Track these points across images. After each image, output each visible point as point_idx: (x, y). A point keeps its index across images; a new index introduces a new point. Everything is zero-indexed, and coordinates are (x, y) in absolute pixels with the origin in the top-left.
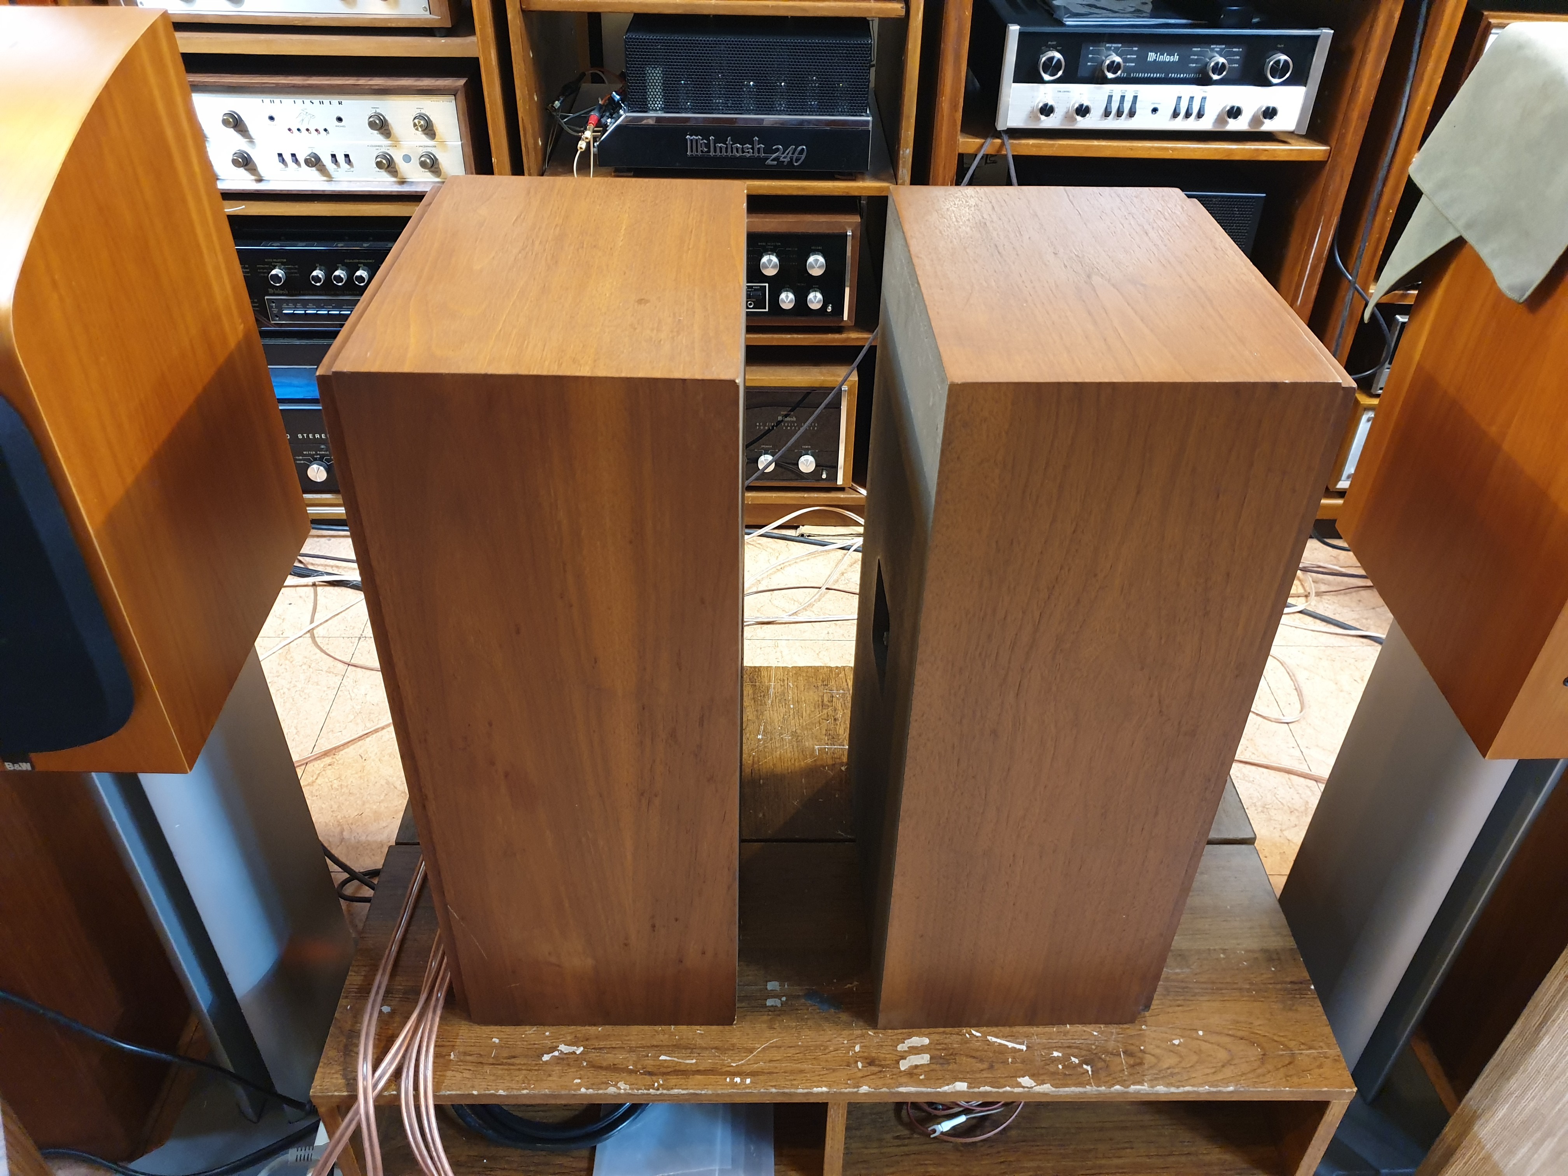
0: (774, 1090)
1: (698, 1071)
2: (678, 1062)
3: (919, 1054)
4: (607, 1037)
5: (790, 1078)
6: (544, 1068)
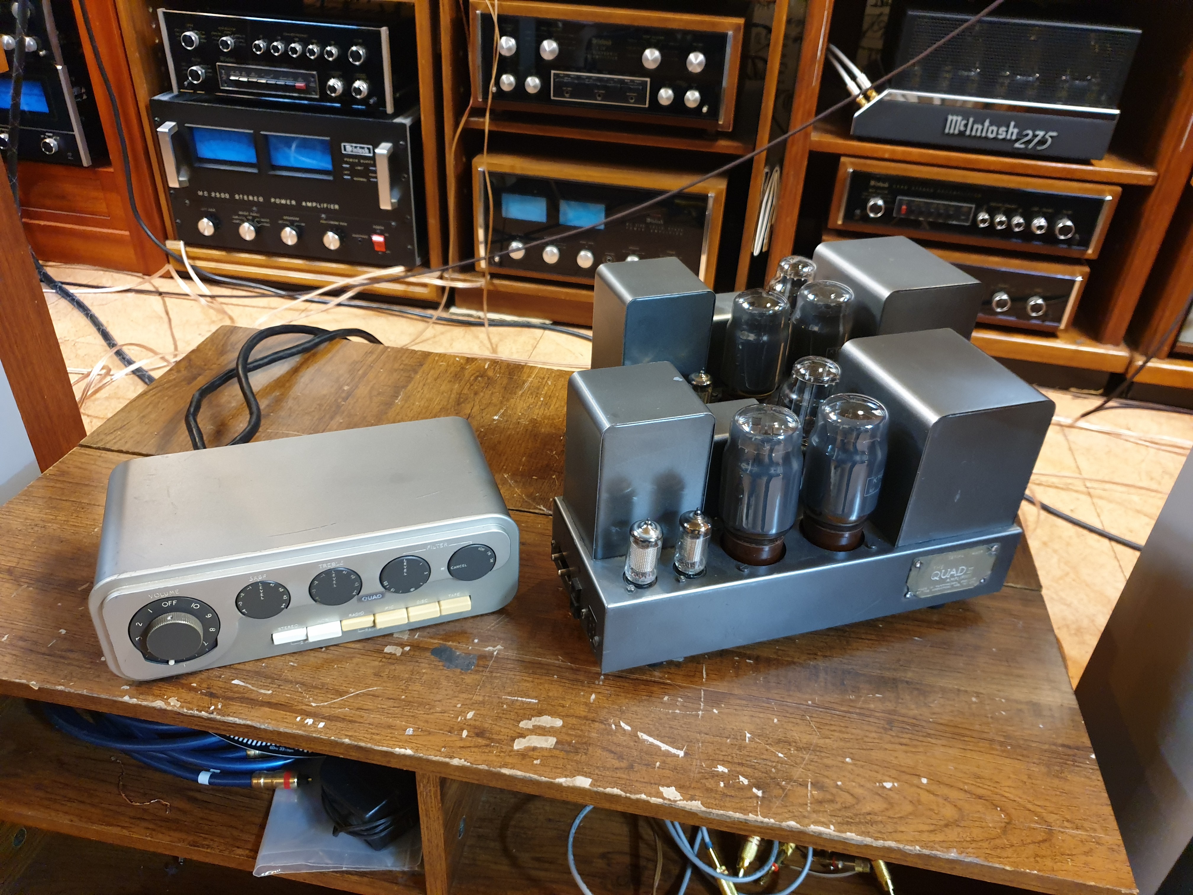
2: (251, 690)
3: (545, 736)
5: (373, 731)
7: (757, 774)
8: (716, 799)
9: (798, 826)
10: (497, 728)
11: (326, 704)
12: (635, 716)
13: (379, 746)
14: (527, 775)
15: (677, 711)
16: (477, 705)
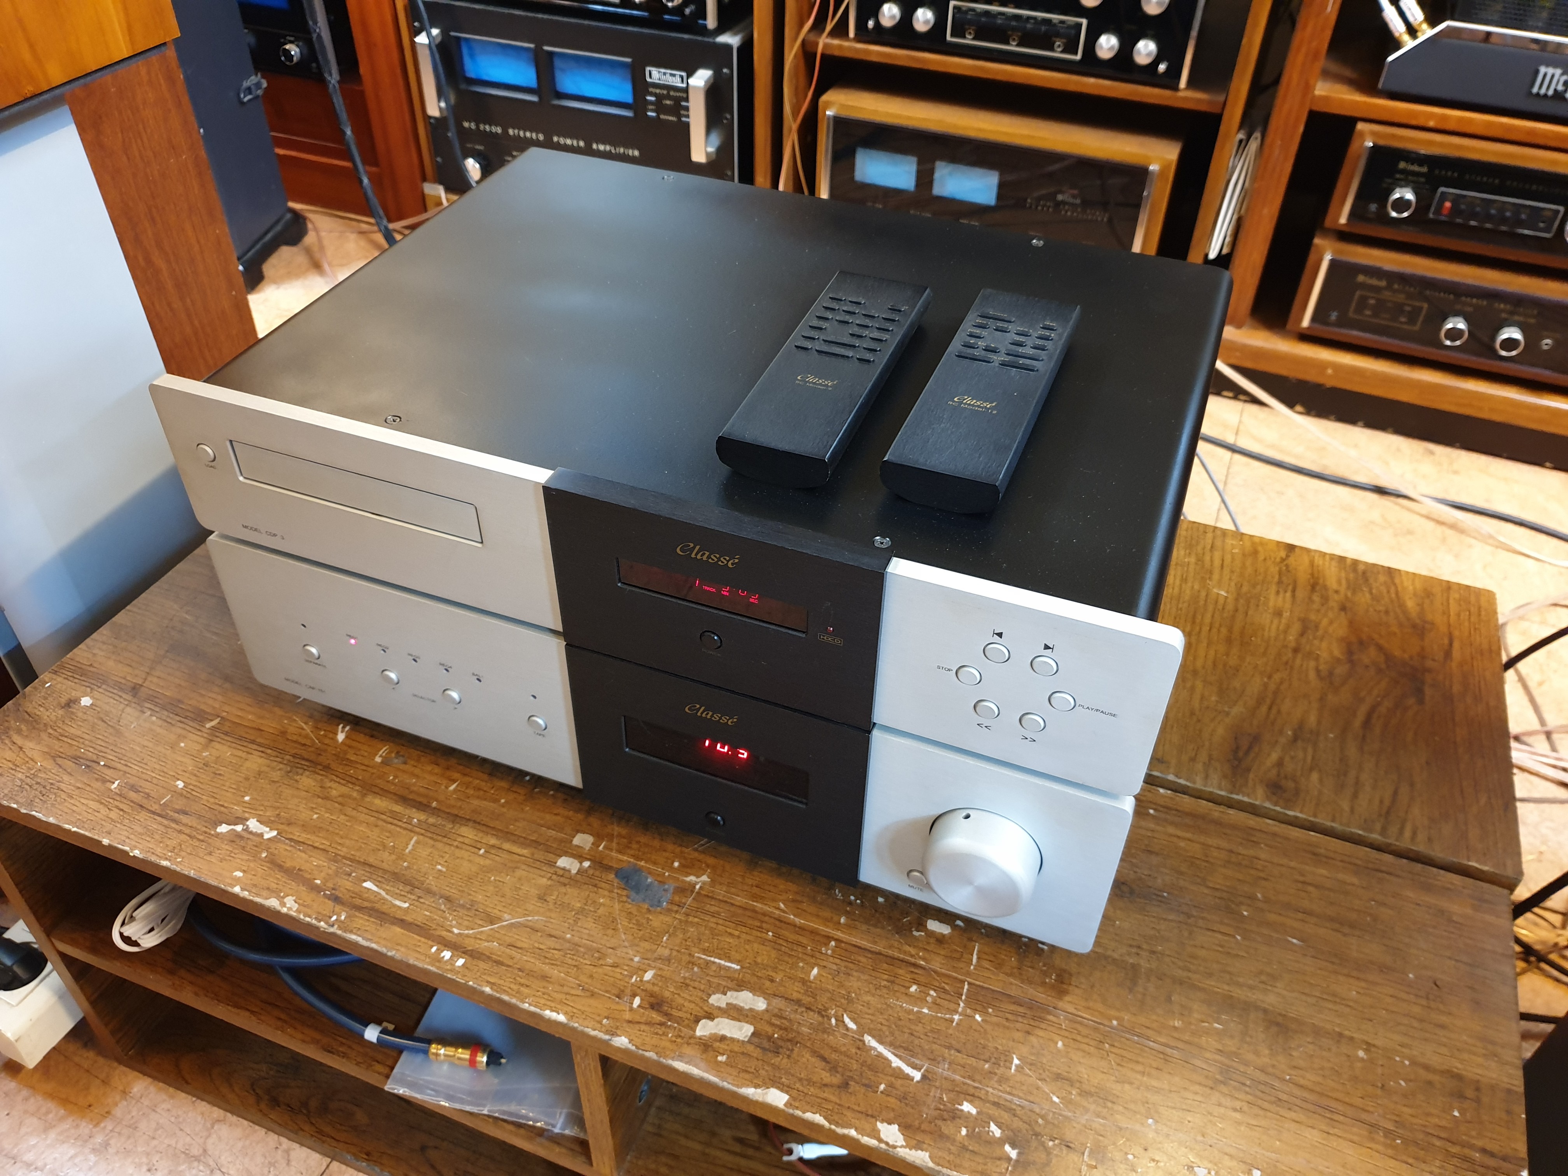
0: (488, 990)
1: (402, 920)
2: (384, 899)
3: (740, 1021)
4: (316, 829)
5: (522, 981)
6: (210, 841)
7: (1017, 1123)
8: (952, 1153)
10: (680, 1001)
11: (471, 932)
12: (865, 1009)
13: (525, 1003)
14: (706, 1075)
15: (925, 1011)
16: (660, 961)
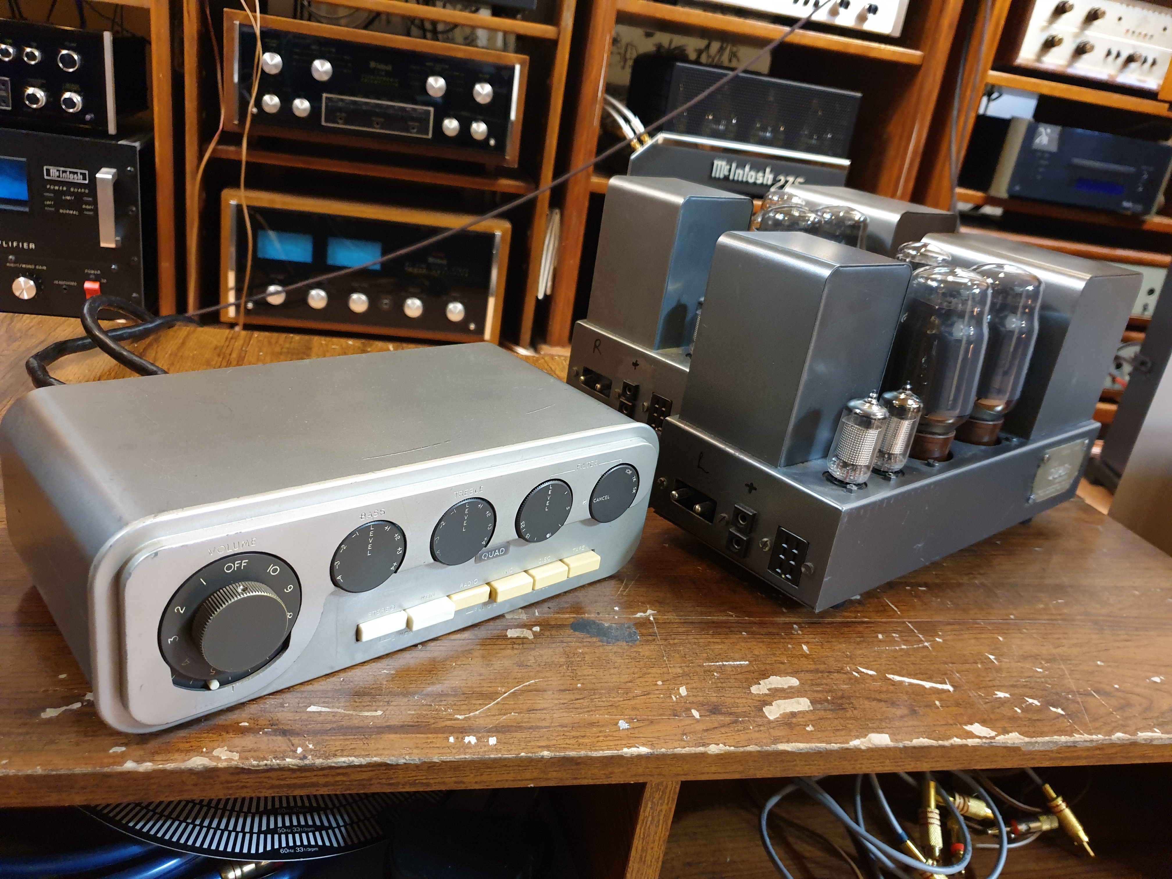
0: (546, 753)
1: (389, 727)
2: (345, 715)
3: (792, 698)
5: (574, 734)
7: (1040, 693)
8: (1029, 726)
9: (1127, 736)
10: (729, 700)
11: (477, 712)
12: (866, 659)
13: (596, 750)
14: (813, 745)
15: (904, 647)
16: (681, 678)
